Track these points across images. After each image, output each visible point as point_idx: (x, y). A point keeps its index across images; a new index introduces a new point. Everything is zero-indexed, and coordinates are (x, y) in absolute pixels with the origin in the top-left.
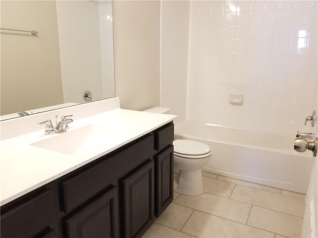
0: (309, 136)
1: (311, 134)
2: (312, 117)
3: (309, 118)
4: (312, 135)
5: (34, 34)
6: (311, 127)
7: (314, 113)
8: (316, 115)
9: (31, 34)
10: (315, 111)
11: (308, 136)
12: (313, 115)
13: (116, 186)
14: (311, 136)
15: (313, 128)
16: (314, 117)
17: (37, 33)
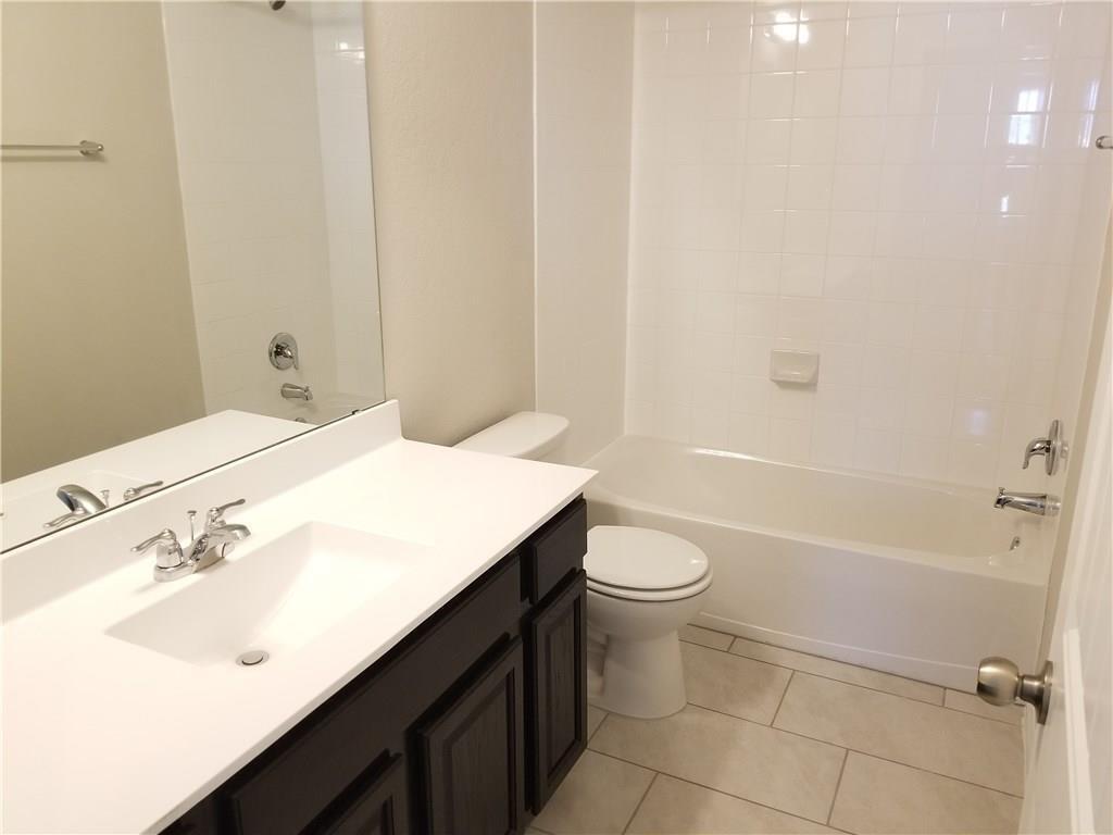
0: (1039, 503)
1: (1044, 497)
2: (1049, 443)
3: (1038, 445)
4: (1048, 503)
5: (91, 153)
6: (1046, 475)
7: (1056, 428)
8: (1061, 437)
9: (81, 155)
10: (1057, 422)
11: (1035, 505)
12: (1050, 433)
13: (398, 755)
14: (1042, 507)
15: (1053, 477)
16: (1057, 444)
17: (101, 150)
